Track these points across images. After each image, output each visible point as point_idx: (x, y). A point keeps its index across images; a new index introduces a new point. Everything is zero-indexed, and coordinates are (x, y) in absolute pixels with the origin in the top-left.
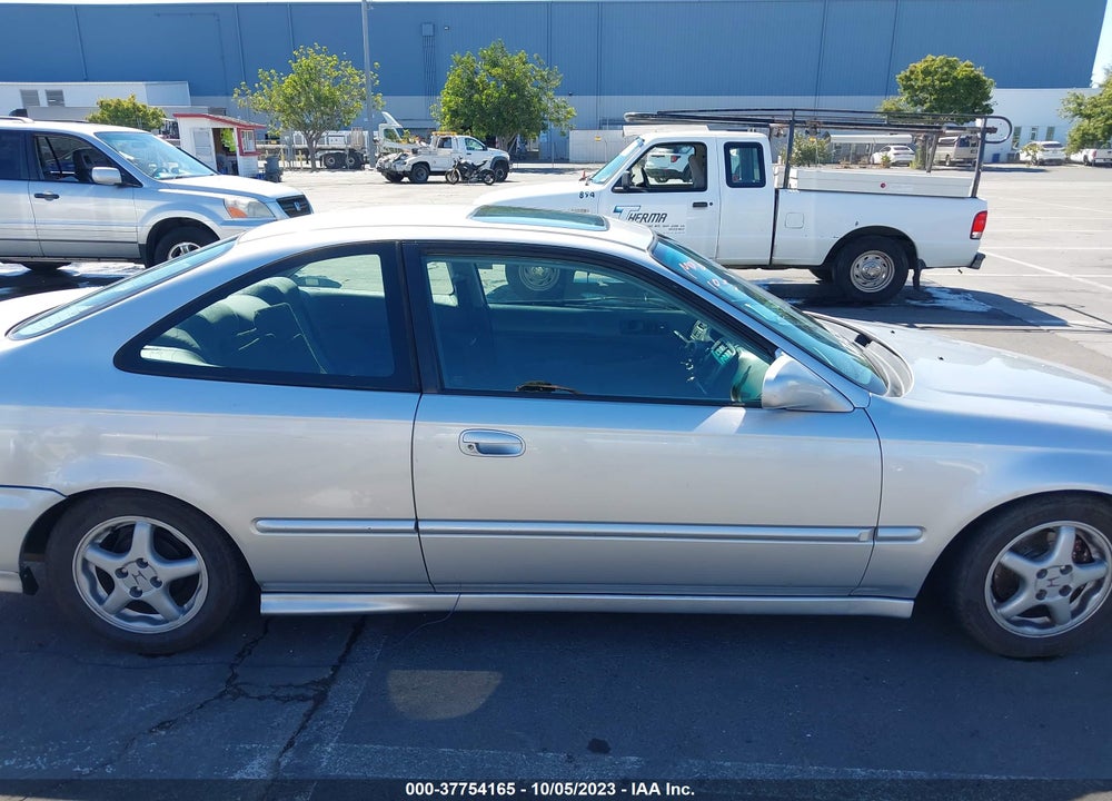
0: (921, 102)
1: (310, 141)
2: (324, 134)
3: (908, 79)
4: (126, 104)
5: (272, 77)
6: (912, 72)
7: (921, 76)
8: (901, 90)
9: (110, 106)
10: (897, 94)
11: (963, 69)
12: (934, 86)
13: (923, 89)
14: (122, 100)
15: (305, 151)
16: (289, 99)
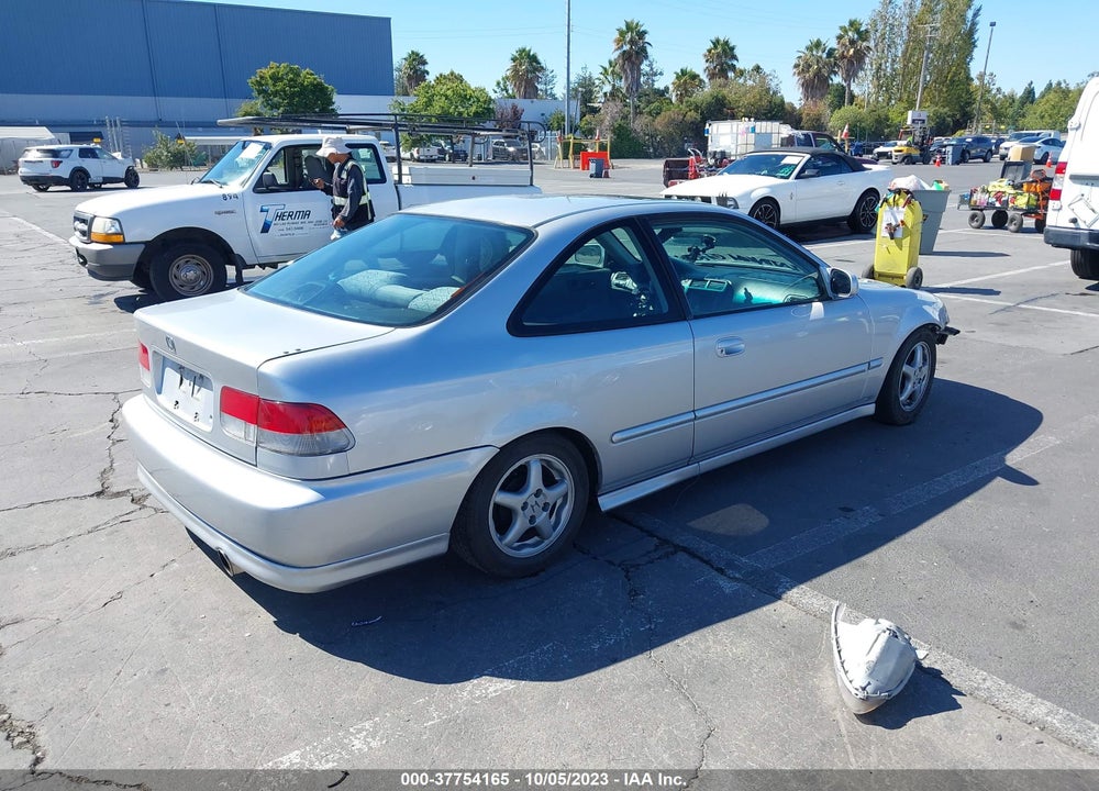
0: (275, 106)
3: (259, 83)
6: (262, 78)
7: (270, 82)
8: (255, 94)
10: (251, 98)
11: (308, 76)
12: (285, 91)
13: (276, 94)
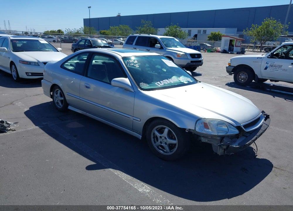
1: (262, 44)
2: (267, 42)
4: (217, 33)
5: (255, 26)
9: (213, 34)
14: (216, 32)
15: (260, 47)
16: (258, 32)
